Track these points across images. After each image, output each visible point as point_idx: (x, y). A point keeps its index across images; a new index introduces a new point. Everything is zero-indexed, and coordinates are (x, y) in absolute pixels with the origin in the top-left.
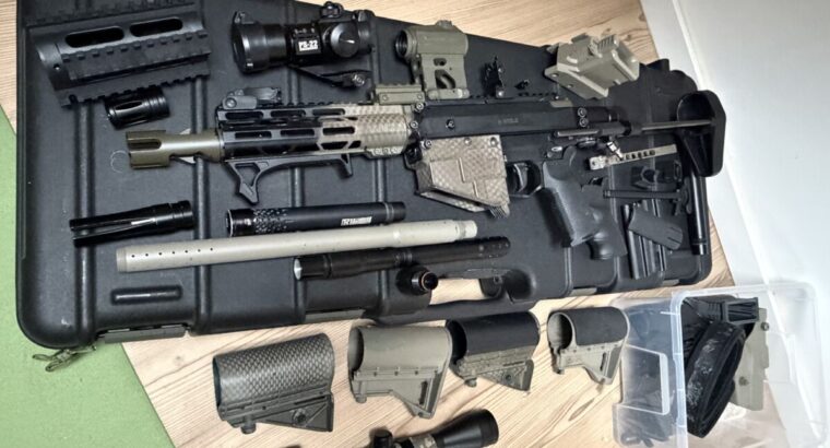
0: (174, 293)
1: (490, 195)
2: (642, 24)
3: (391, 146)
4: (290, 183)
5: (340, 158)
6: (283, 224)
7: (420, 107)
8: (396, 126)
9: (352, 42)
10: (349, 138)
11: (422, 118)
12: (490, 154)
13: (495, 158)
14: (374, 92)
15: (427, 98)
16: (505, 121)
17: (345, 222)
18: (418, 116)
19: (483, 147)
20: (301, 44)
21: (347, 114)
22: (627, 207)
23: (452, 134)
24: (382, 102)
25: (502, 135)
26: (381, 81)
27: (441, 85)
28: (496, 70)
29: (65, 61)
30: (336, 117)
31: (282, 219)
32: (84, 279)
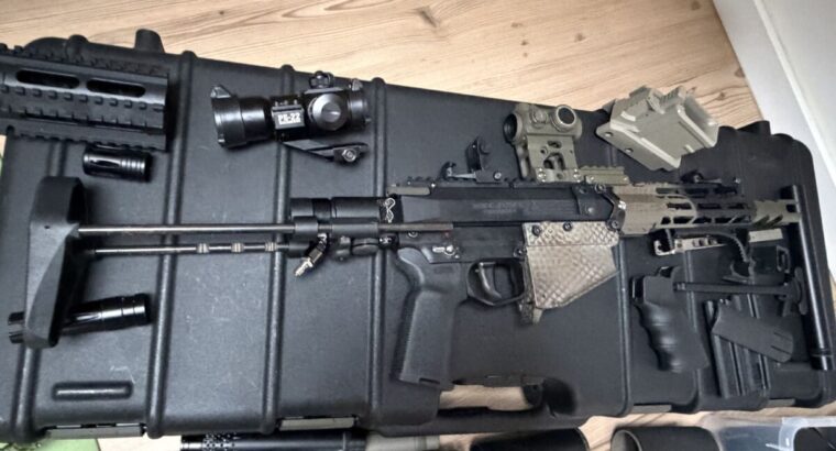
0: (121, 391)
2: (738, 80)
9: (338, 113)
20: (281, 117)
22: (710, 304)
32: (26, 370)
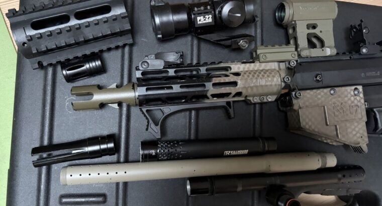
0: (100, 199)
1: (351, 136)
3: (267, 95)
4: (188, 120)
5: (225, 104)
6: (179, 154)
7: (293, 64)
8: (272, 80)
9: (239, 15)
10: (232, 90)
11: (295, 73)
12: (353, 102)
13: (357, 105)
14: (256, 52)
15: (299, 55)
16: (368, 74)
17: (227, 153)
18: (291, 71)
19: (346, 96)
20: (198, 18)
21: (233, 71)
23: (320, 86)
24: (262, 60)
25: (364, 86)
26: (262, 44)
27: (312, 45)
28: (361, 31)
29: (29, 40)
30: (224, 73)
31: (178, 150)
32: (43, 187)
